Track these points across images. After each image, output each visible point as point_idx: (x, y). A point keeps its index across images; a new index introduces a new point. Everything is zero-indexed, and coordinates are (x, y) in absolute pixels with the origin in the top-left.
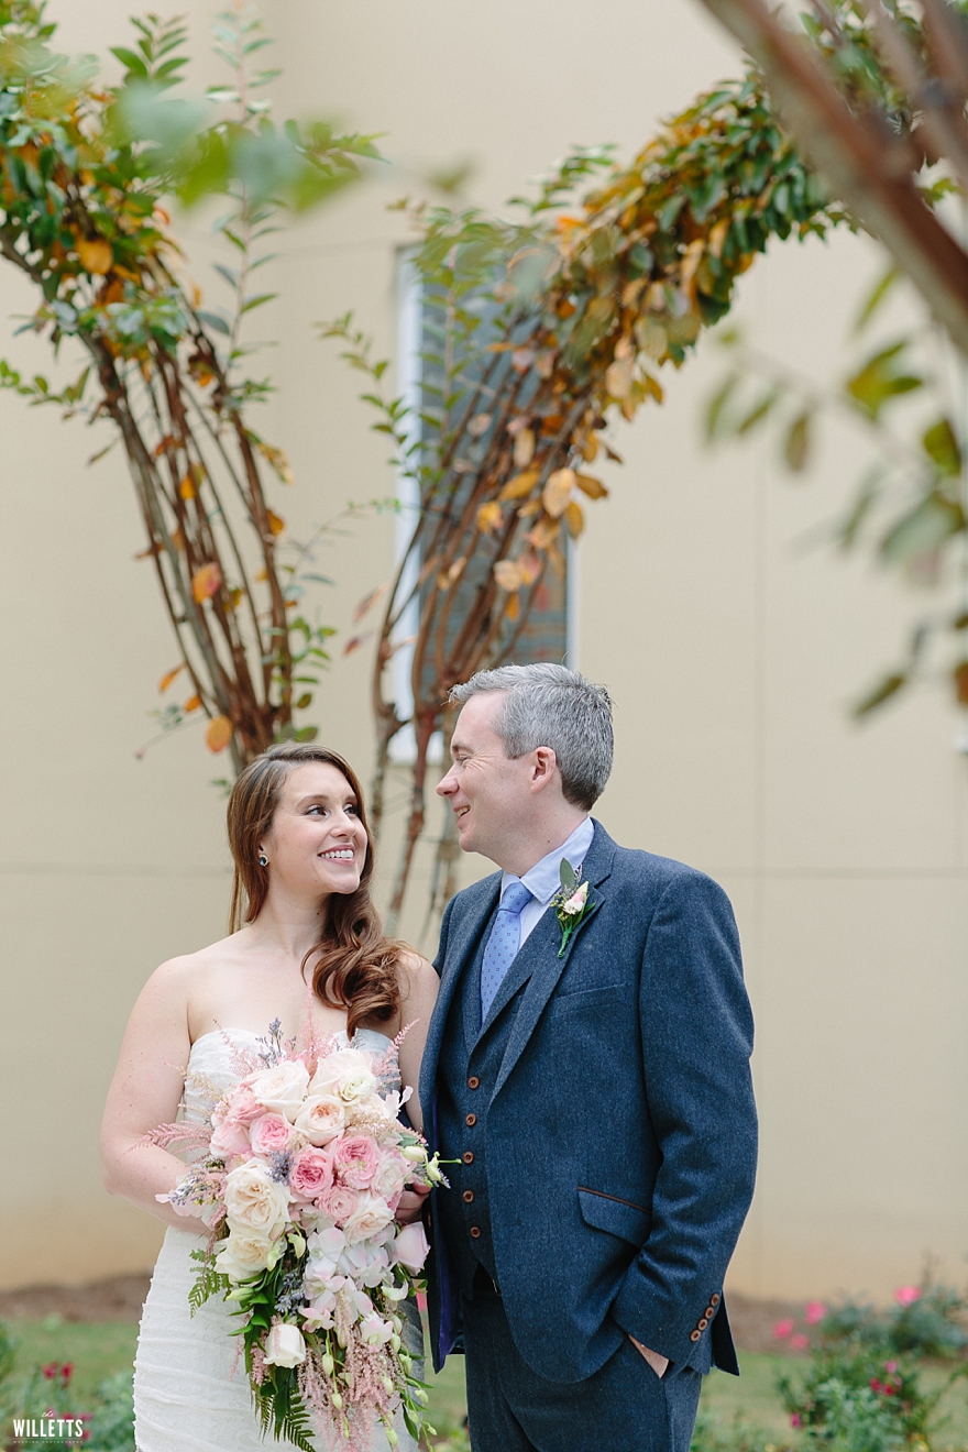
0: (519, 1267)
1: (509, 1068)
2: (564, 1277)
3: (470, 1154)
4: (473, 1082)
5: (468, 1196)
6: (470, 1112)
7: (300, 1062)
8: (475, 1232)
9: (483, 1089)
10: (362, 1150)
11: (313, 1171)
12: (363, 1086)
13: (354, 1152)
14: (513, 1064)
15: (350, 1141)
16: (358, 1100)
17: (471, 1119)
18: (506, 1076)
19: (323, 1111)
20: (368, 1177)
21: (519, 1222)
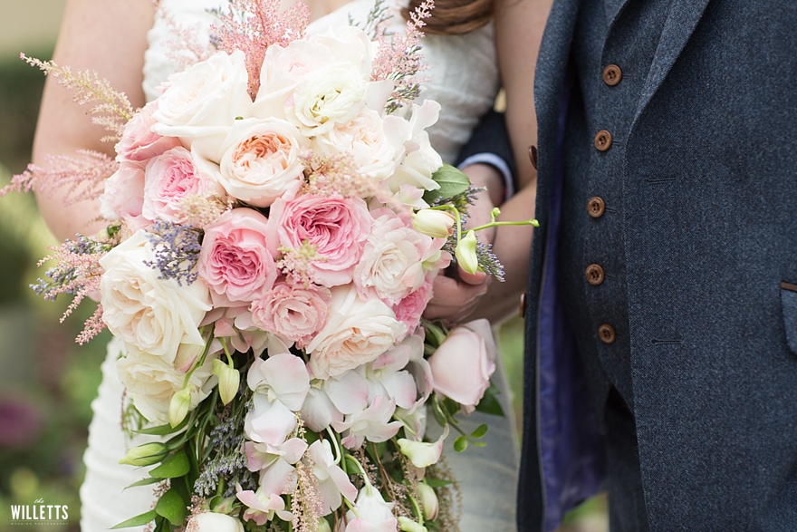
0: (673, 420)
1: (669, 60)
2: (748, 450)
3: (598, 200)
4: (612, 73)
5: (594, 274)
6: (604, 127)
7: (239, 55)
8: (606, 334)
9: (627, 87)
10: (334, 216)
11: (240, 256)
12: (340, 99)
13: (318, 222)
14: (677, 51)
15: (309, 202)
16: (329, 126)
17: (603, 139)
18: (664, 73)
19: (263, 146)
20: (347, 265)
21: (677, 338)
